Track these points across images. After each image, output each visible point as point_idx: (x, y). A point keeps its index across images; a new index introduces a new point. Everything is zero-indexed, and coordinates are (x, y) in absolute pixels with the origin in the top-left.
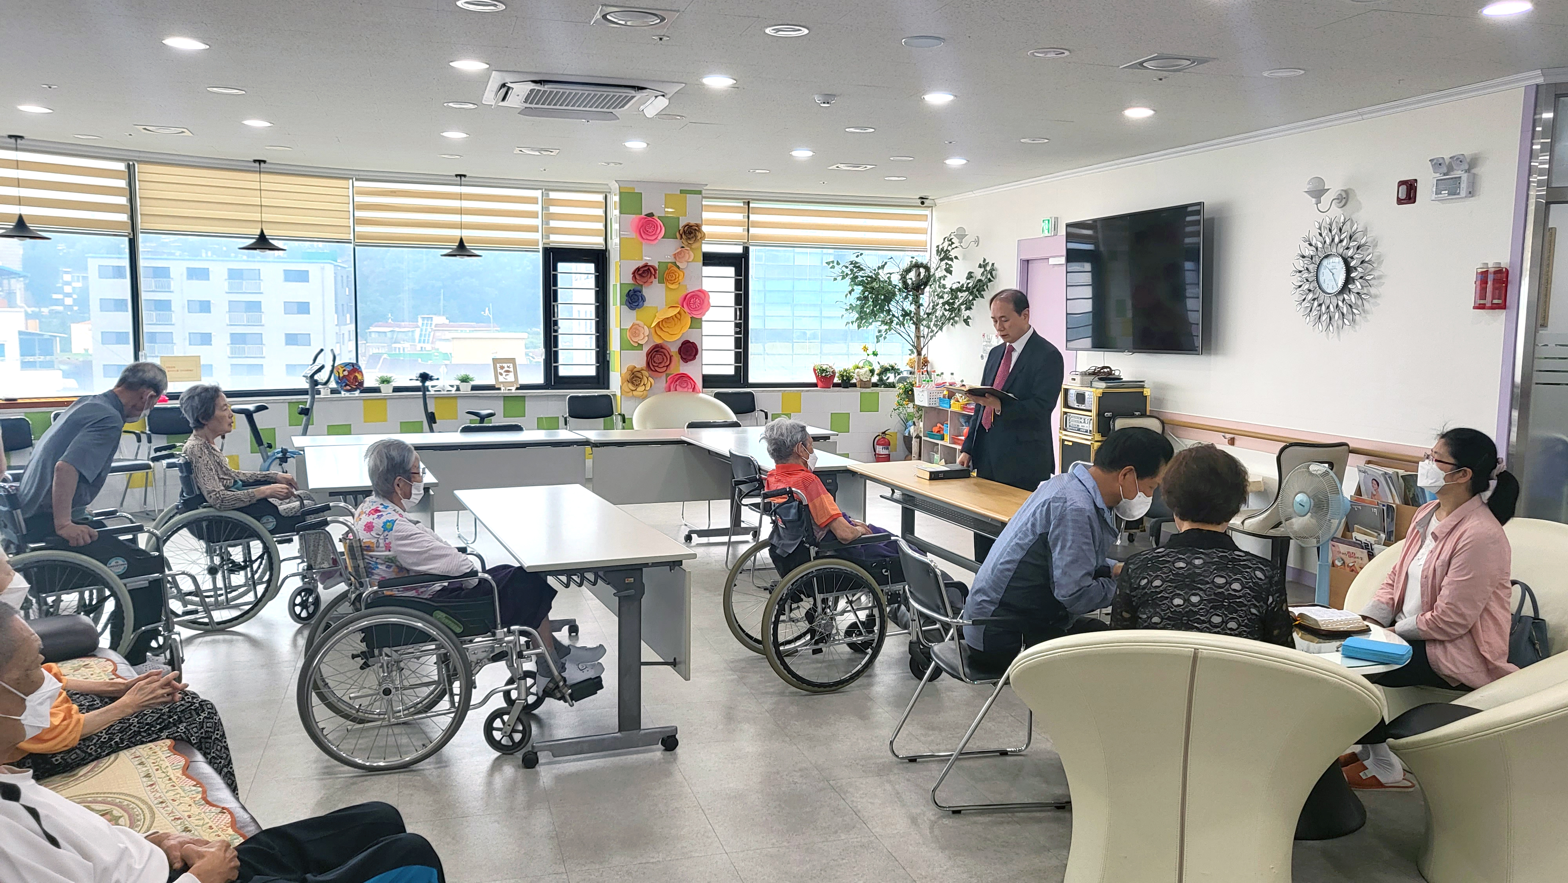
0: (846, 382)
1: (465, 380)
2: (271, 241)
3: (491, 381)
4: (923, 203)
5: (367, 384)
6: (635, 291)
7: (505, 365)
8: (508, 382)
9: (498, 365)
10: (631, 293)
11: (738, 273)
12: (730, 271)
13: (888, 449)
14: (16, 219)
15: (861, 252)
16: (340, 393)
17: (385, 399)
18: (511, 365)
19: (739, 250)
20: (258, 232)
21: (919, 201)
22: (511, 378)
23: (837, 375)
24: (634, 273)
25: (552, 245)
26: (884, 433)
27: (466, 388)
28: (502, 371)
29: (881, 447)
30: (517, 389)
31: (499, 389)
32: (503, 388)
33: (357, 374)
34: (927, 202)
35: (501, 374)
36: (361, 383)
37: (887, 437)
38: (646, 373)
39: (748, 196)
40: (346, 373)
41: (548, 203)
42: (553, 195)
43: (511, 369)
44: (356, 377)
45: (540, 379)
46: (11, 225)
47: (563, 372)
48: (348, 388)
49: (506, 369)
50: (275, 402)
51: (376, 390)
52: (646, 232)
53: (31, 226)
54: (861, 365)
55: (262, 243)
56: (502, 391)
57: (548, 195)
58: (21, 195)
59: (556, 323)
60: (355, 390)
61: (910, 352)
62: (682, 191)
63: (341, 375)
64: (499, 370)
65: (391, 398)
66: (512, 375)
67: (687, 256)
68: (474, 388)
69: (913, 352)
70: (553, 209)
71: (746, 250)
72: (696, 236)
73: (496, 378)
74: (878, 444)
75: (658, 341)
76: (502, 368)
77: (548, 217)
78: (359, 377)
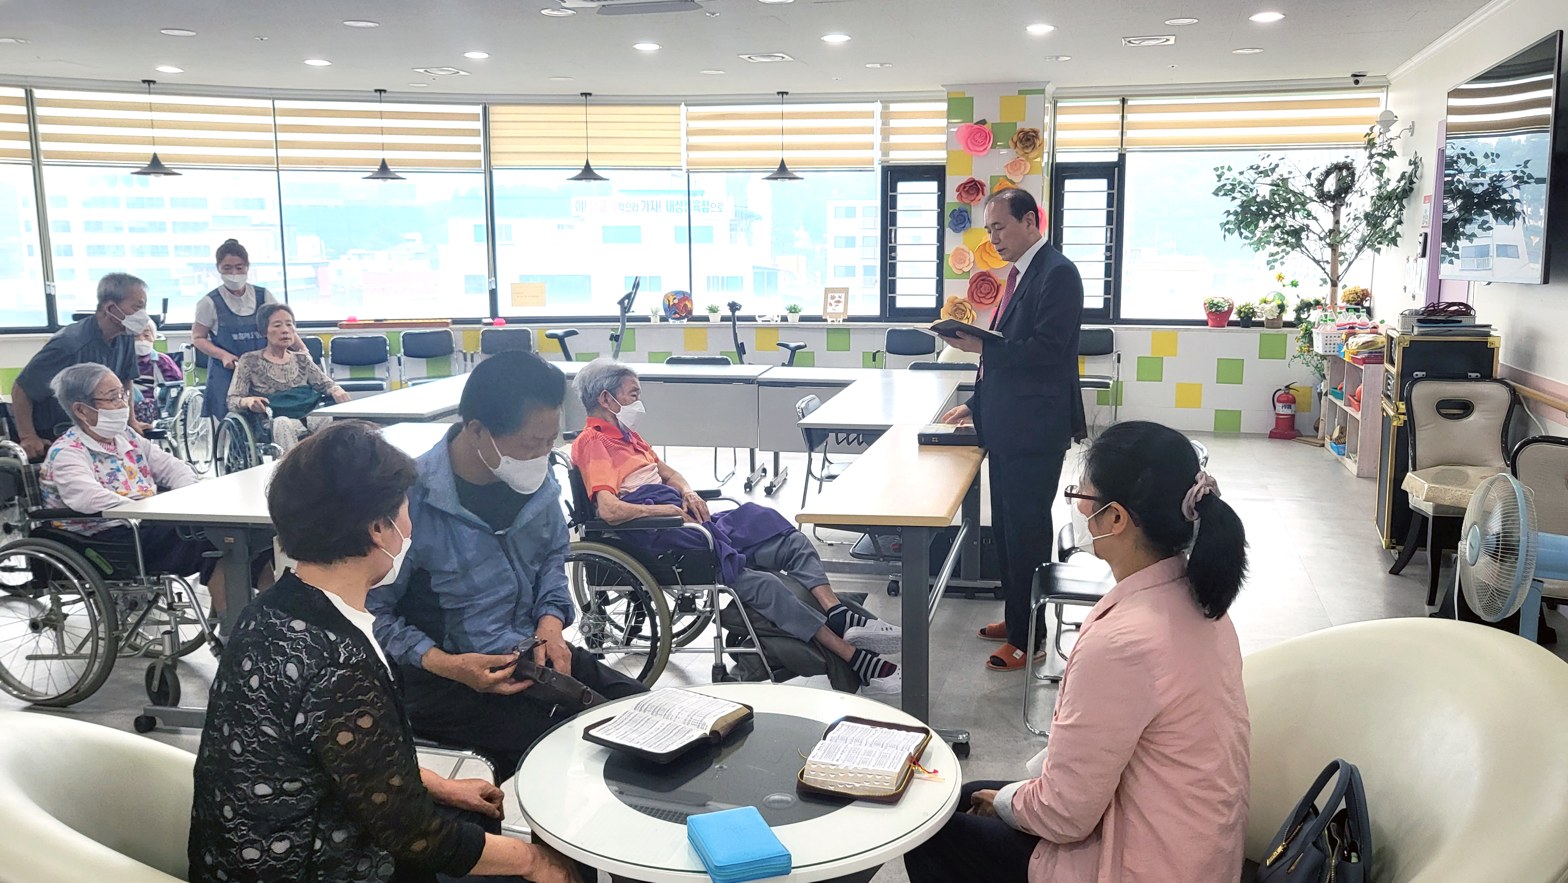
0: (1247, 320)
1: (793, 310)
2: (595, 171)
3: (818, 312)
4: (1357, 82)
5: (695, 313)
6: (961, 211)
7: (837, 295)
8: (835, 314)
9: (829, 295)
10: (956, 214)
11: (1110, 186)
12: (1102, 184)
13: (1290, 407)
14: (380, 163)
15: (1268, 153)
16: (668, 321)
17: (712, 327)
18: (843, 295)
19: (1114, 157)
20: (584, 163)
21: (1352, 80)
22: (840, 309)
23: (1235, 311)
24: (958, 190)
25: (892, 163)
26: (1287, 387)
27: (793, 319)
28: (832, 302)
29: (1281, 405)
30: (844, 320)
31: (826, 320)
32: (829, 320)
33: (687, 303)
34: (1363, 81)
35: (831, 305)
36: (690, 312)
37: (1291, 392)
38: (968, 306)
39: (1124, 92)
40: (676, 301)
41: (886, 116)
42: (894, 107)
43: (843, 300)
44: (686, 306)
45: (876, 311)
46: (376, 168)
47: (901, 303)
48: (677, 316)
49: (837, 299)
50: (586, 328)
51: (706, 319)
52: (975, 143)
53: (392, 168)
54: (1269, 299)
55: (588, 173)
56: (829, 323)
57: (888, 108)
58: (385, 141)
59: (893, 249)
60: (683, 318)
61: (1321, 282)
62: (1021, 92)
63: (671, 303)
64: (830, 301)
65: (719, 327)
66: (842, 305)
67: (1023, 167)
68: (803, 319)
69: (1325, 282)
70: (893, 123)
71: (1122, 157)
72: (1034, 144)
73: (825, 308)
74: (1279, 401)
75: (983, 269)
76: (833, 298)
77: (886, 132)
78: (689, 306)
